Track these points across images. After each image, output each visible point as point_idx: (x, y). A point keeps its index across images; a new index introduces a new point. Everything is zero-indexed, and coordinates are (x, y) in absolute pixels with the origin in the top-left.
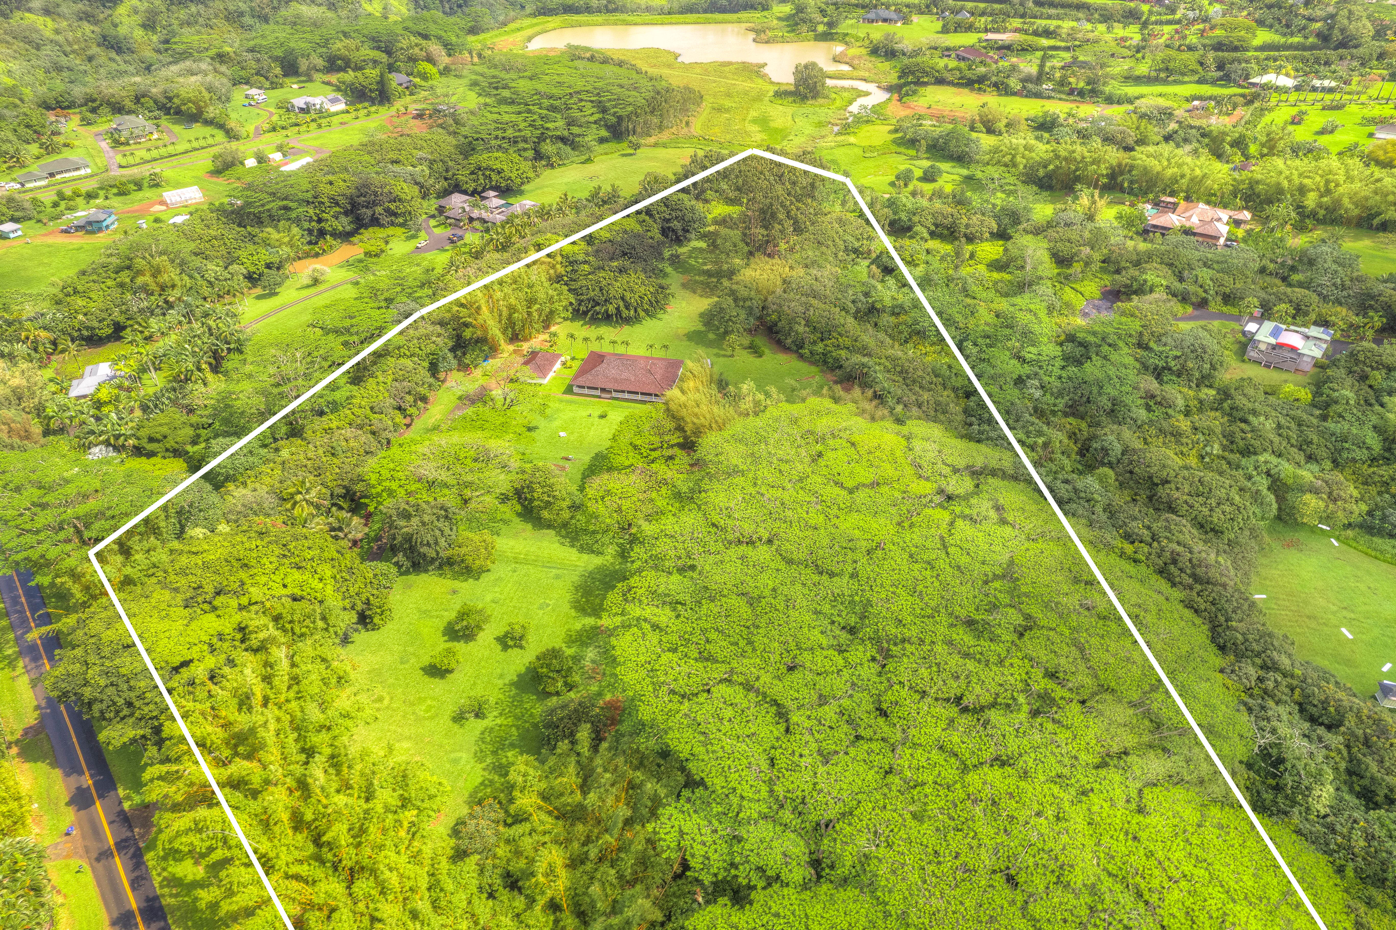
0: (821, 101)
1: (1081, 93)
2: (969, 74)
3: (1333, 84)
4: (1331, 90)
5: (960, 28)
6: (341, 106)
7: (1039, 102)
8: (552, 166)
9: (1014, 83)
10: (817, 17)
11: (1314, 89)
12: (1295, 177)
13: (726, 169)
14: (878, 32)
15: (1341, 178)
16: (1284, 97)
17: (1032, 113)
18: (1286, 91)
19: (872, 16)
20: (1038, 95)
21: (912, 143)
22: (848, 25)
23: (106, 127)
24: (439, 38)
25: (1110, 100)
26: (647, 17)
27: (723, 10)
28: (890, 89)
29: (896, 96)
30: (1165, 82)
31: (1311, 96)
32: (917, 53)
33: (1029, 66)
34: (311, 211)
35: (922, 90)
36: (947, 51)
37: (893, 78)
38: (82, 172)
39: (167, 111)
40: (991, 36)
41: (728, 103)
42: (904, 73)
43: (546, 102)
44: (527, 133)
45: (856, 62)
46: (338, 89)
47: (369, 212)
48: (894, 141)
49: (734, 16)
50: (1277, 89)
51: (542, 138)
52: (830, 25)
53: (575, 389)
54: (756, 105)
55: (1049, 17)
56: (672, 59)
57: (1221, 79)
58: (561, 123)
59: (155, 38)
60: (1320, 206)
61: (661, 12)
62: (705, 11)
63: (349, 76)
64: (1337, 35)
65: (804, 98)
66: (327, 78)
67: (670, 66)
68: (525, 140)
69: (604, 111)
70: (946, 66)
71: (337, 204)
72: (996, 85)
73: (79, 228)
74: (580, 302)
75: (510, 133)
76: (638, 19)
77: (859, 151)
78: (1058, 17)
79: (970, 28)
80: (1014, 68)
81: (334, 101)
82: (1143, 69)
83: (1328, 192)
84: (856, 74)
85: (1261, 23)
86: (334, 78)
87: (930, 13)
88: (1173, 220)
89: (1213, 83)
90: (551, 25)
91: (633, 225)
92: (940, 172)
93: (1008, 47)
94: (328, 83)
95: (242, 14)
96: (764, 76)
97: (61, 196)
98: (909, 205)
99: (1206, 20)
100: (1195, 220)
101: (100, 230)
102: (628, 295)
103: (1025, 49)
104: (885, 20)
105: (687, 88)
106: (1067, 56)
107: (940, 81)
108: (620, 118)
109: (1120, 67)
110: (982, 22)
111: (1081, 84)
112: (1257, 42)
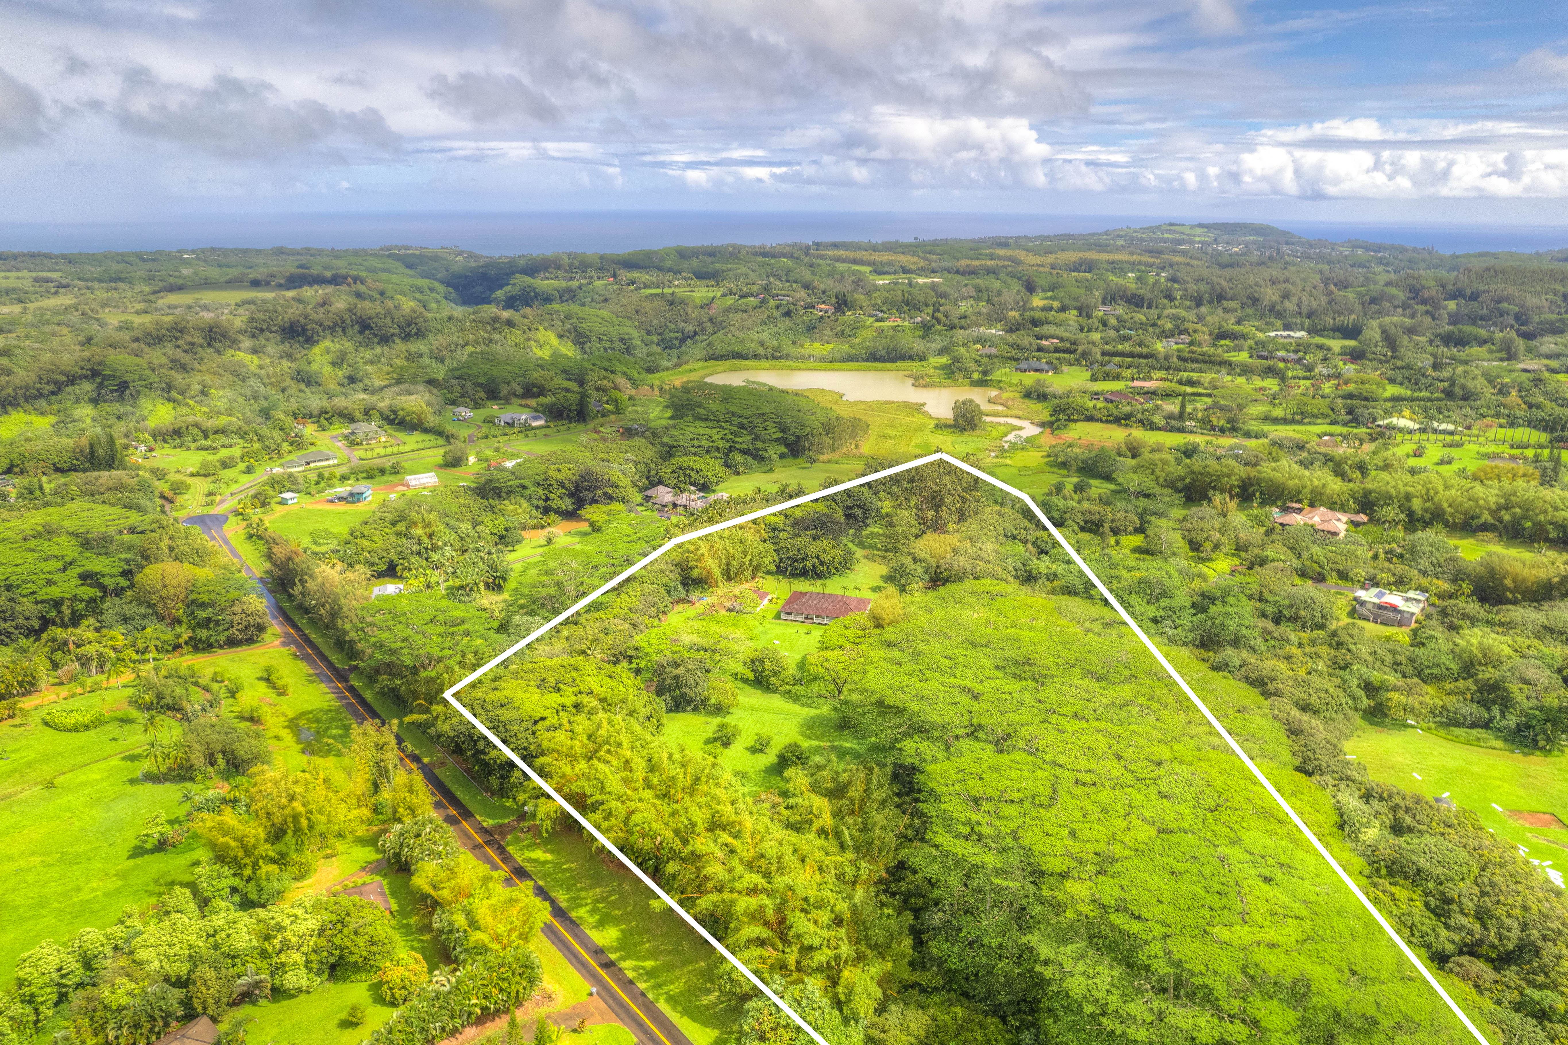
0: (977, 432)
1: (1222, 430)
2: (1116, 412)
3: (1451, 427)
4: (1451, 433)
5: (1106, 377)
6: (541, 422)
7: (1182, 435)
8: (738, 473)
9: (1158, 420)
10: (972, 366)
11: (1435, 431)
12: (1401, 486)
13: (897, 474)
14: (1030, 379)
15: (1441, 488)
16: (1408, 437)
17: (1175, 443)
18: (1410, 432)
19: (1024, 365)
20: (1181, 430)
21: (1064, 465)
22: (1002, 373)
23: (339, 432)
24: (624, 373)
25: (1248, 435)
26: (812, 364)
27: (882, 360)
28: (1042, 425)
29: (1048, 430)
30: (1301, 423)
31: (1432, 437)
32: (1068, 394)
33: (1172, 407)
34: (541, 492)
35: (1072, 425)
36: (1096, 395)
37: (1046, 416)
38: (331, 462)
39: (391, 422)
40: (1136, 383)
41: (892, 432)
42: (1056, 411)
43: (736, 420)
44: (720, 444)
45: (1010, 403)
46: (536, 410)
47: (590, 495)
48: (1047, 463)
49: (894, 365)
50: (1400, 430)
51: (730, 450)
52: (985, 373)
53: (783, 616)
54: (918, 434)
55: (1193, 371)
56: (837, 398)
57: (1350, 421)
58: (747, 438)
59: (340, 373)
60: (1426, 510)
61: (824, 360)
62: (866, 361)
63: (545, 400)
64: (1458, 390)
65: (962, 430)
66: (523, 402)
67: (835, 403)
68: (717, 449)
69: (783, 430)
70: (1095, 407)
71: (564, 487)
72: (1141, 421)
73: (341, 499)
74: (781, 559)
75: (705, 443)
76: (803, 366)
77: (1016, 471)
78: (1201, 371)
79: (1117, 377)
80: (1157, 407)
81: (535, 418)
82: (1278, 412)
83: (1429, 499)
84: (1010, 412)
85: (1392, 381)
86: (532, 402)
87: (1080, 365)
88: (1297, 519)
89: (1345, 424)
90: (721, 368)
91: (821, 507)
92: (1090, 486)
93: (1154, 393)
94: (526, 406)
95: (421, 355)
96: (925, 414)
97: (321, 476)
98: (1061, 505)
99: (1338, 376)
100: (1317, 519)
101: (359, 501)
102: (822, 556)
103: (1168, 395)
104: (1037, 370)
105: (854, 418)
106: (1209, 400)
107: (1090, 419)
108: (798, 438)
109: (1256, 410)
110: (1128, 373)
111: (1222, 422)
112: (1387, 394)
